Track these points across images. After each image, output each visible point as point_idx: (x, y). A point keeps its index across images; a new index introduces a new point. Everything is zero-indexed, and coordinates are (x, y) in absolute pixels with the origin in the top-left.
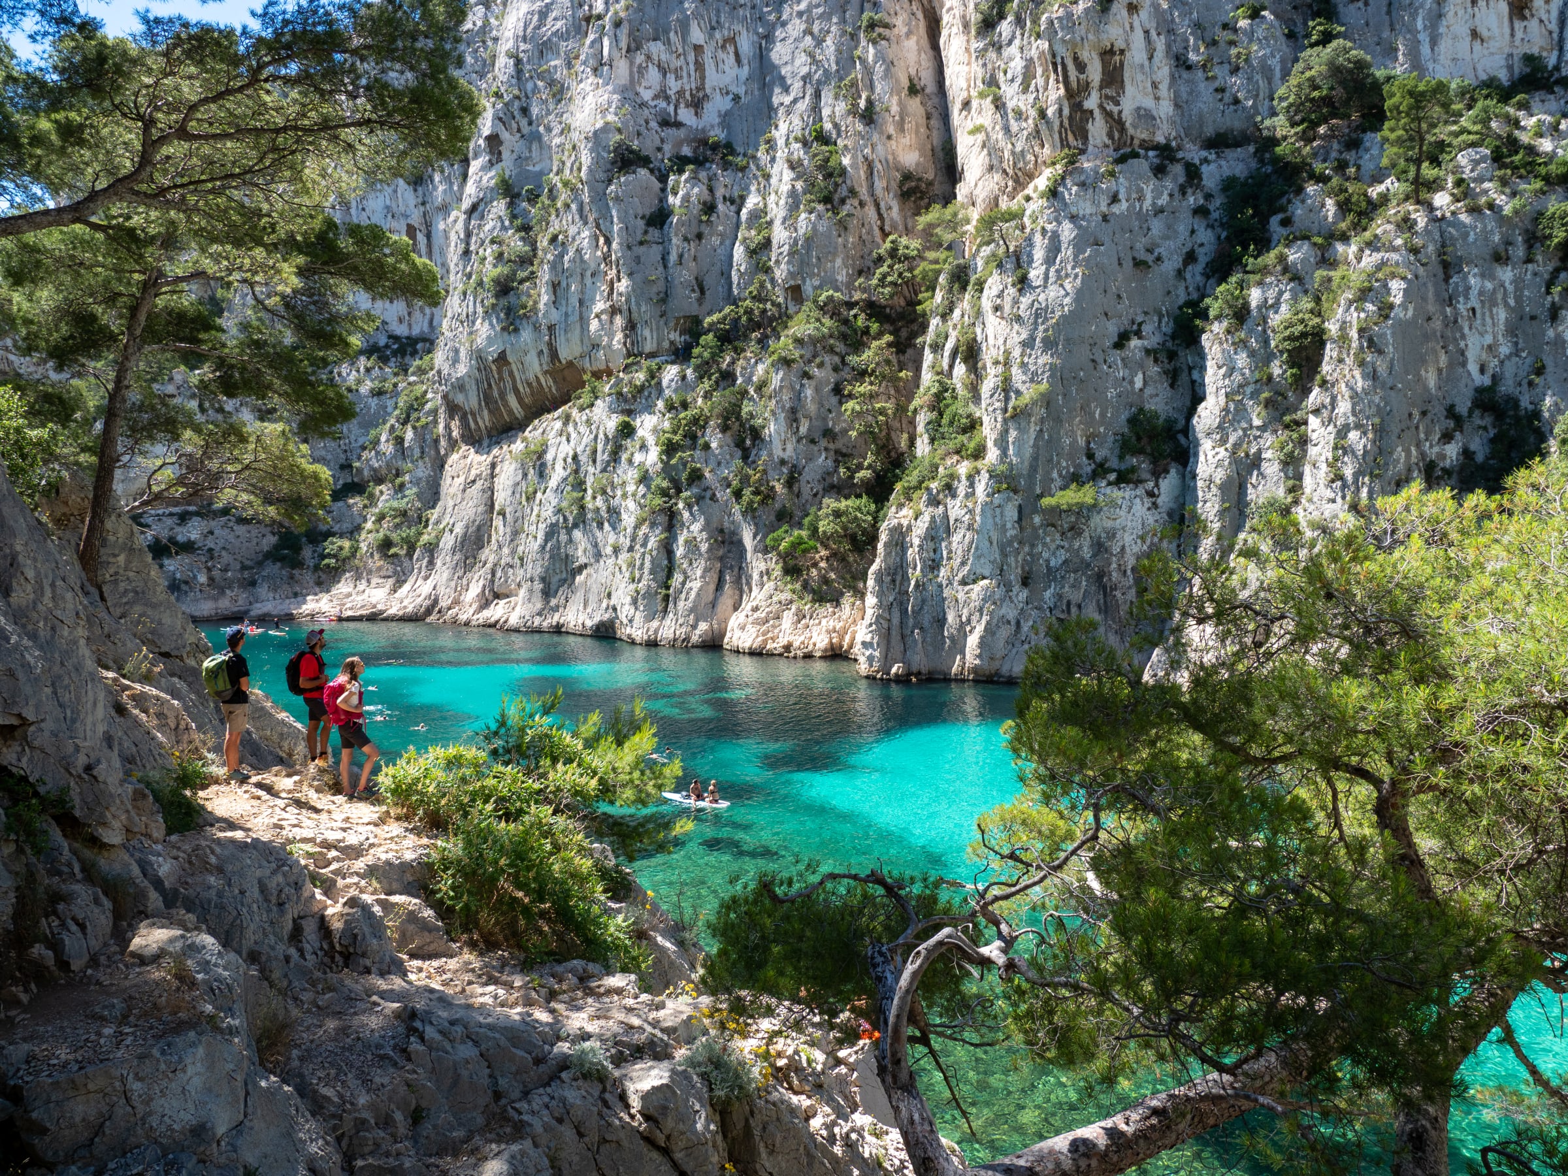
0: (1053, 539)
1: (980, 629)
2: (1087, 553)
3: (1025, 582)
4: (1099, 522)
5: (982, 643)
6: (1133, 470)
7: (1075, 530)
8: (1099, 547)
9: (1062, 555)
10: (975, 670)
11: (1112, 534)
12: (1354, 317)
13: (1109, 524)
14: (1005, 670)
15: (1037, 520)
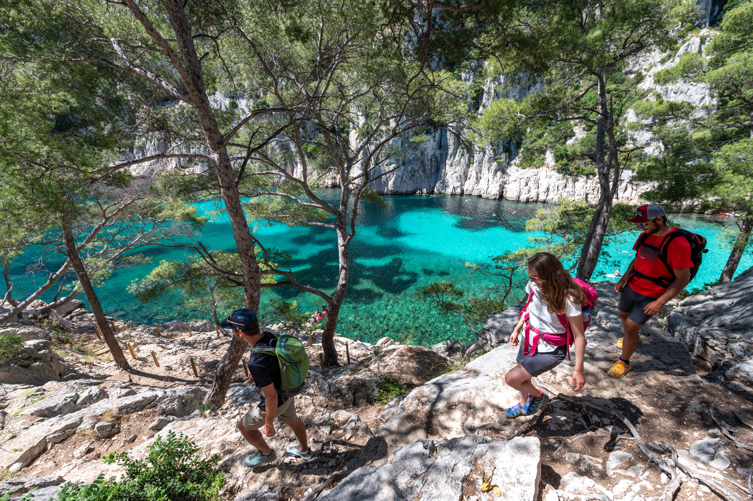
0: (410, 151)
1: (393, 179)
2: (419, 155)
3: (403, 165)
4: (422, 146)
5: (394, 183)
6: (430, 129)
7: (416, 148)
8: (422, 153)
9: (413, 156)
10: (391, 191)
11: (425, 149)
12: (493, 86)
13: (425, 146)
14: (400, 191)
15: (406, 145)
